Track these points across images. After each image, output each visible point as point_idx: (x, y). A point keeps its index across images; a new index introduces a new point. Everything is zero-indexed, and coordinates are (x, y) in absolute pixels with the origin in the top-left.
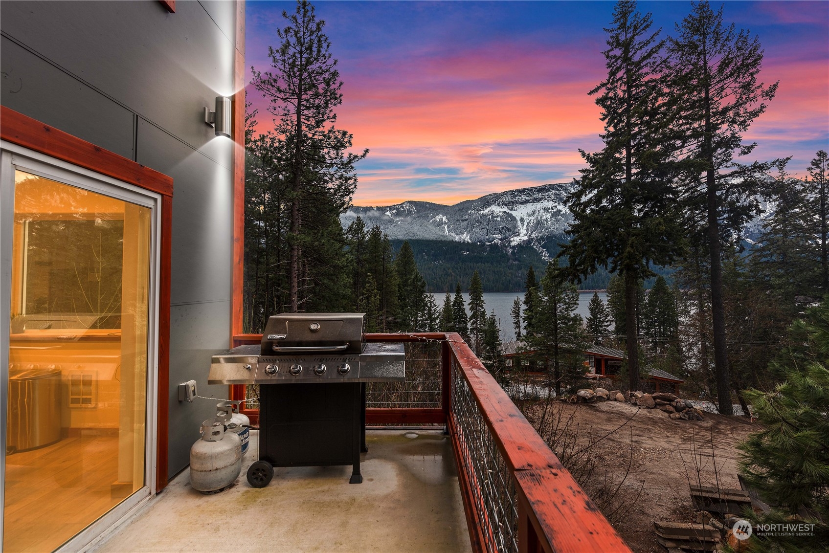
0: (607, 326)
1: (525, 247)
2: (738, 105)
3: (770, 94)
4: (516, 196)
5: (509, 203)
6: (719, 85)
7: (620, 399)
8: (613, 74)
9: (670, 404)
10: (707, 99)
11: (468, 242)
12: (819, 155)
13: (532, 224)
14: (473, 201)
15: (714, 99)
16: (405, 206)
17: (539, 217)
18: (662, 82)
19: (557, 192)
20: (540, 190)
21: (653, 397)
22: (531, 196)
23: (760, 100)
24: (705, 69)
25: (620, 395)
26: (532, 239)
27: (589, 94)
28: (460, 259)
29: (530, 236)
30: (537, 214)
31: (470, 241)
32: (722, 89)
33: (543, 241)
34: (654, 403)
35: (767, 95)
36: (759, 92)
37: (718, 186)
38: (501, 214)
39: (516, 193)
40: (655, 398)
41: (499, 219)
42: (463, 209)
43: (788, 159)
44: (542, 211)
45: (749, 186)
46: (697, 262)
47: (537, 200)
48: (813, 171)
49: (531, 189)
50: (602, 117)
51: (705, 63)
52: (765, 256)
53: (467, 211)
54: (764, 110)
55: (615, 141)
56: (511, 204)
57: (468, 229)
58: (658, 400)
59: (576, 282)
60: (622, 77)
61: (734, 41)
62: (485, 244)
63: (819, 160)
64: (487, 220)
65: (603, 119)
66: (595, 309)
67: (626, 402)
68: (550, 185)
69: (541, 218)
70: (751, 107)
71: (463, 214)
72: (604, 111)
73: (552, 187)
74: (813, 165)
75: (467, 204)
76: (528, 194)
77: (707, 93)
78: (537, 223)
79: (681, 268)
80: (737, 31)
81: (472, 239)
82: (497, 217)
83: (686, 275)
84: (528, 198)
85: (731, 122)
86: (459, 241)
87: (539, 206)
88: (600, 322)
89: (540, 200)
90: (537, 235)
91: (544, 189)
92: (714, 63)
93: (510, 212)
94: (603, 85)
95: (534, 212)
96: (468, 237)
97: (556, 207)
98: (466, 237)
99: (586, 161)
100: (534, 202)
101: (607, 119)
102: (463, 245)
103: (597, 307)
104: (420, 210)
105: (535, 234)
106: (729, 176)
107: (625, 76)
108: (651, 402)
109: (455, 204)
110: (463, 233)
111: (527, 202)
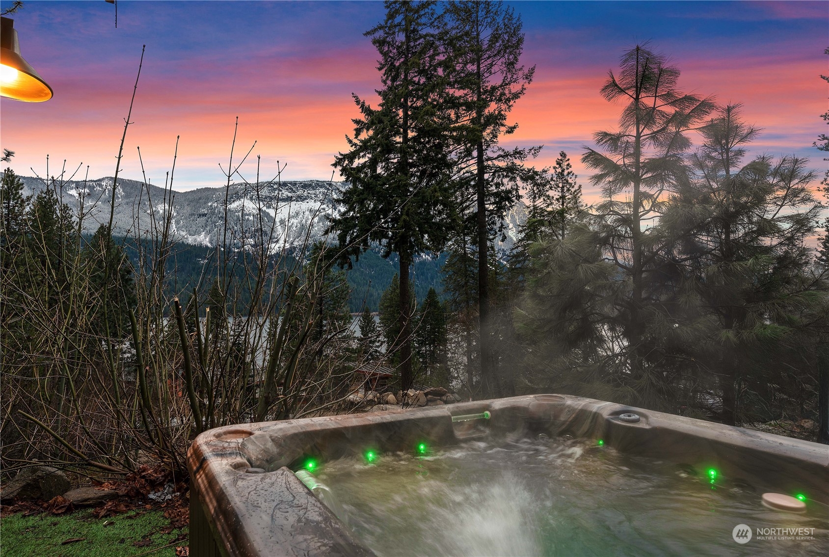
0: (378, 347)
1: (287, 256)
2: (504, 84)
3: (528, 77)
4: (275, 189)
5: (266, 198)
6: (489, 61)
7: (392, 401)
8: (391, 16)
9: (440, 400)
10: (479, 75)
11: (207, 247)
12: (561, 155)
13: (294, 228)
14: (215, 189)
15: (485, 74)
16: (104, 184)
17: (304, 220)
18: (440, 39)
19: (326, 191)
20: (306, 186)
21: (425, 394)
22: (294, 192)
23: (522, 82)
24: (478, 41)
25: (391, 397)
26: (295, 248)
27: (365, 35)
28: (194, 269)
29: (292, 243)
30: (301, 216)
31: (209, 245)
32: (492, 65)
33: (308, 251)
34: (426, 400)
35: (527, 78)
36: (520, 73)
37: (486, 166)
38: (254, 211)
39: (275, 186)
40: (426, 394)
41: (251, 218)
42: (200, 199)
43: (540, 148)
44: (307, 213)
45: (511, 170)
46: (465, 266)
47: (301, 199)
48: (557, 170)
49: (294, 184)
50: (379, 66)
51: (478, 35)
52: (519, 262)
53: (206, 203)
54: (524, 92)
55: (391, 98)
56: (269, 200)
57: (208, 229)
58: (430, 396)
59: (346, 266)
60: (400, 23)
61: (502, 17)
62: (230, 251)
63: (561, 160)
64: (235, 218)
65: (380, 69)
66: (366, 328)
67: (398, 404)
68: (317, 181)
69: (306, 221)
70: (515, 88)
71: (200, 207)
72: (381, 58)
73: (320, 184)
74: (557, 164)
75: (207, 193)
76: (291, 189)
77: (478, 67)
78: (300, 228)
79: (451, 273)
80: (504, 7)
81: (214, 242)
82: (249, 215)
83: (455, 280)
84: (290, 195)
85: (498, 100)
86: (194, 244)
87: (304, 206)
88: (370, 342)
89: (306, 199)
90: (300, 243)
91: (310, 185)
92: (485, 35)
93: (267, 210)
94: (381, 27)
95: (297, 214)
96: (207, 239)
97: (324, 209)
98: (204, 239)
99: (361, 110)
100: (297, 201)
101: (385, 69)
102: (200, 250)
103: (368, 324)
104: (131, 193)
105: (298, 242)
106: (495, 159)
107: (403, 23)
108: (423, 399)
109: (189, 190)
110: (199, 234)
111: (289, 199)
